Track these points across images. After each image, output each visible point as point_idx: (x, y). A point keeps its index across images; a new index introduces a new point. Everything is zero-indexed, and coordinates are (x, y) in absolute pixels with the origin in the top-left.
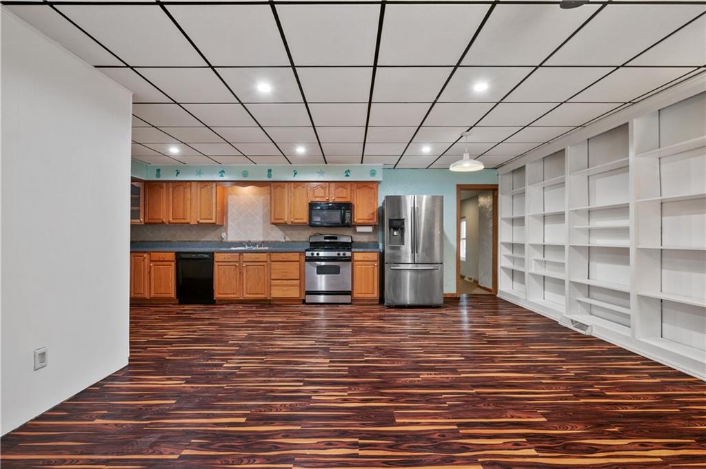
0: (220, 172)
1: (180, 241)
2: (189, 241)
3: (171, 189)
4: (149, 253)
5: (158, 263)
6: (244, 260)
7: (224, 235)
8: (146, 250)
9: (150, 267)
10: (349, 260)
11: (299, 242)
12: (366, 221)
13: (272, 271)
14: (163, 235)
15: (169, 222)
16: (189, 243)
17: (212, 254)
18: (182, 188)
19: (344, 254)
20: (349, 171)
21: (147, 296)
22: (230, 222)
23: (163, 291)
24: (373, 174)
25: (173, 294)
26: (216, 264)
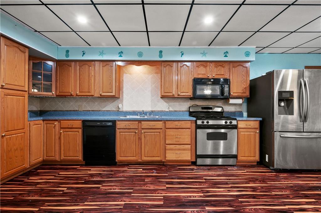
0: (119, 53)
1: (86, 111)
2: (93, 111)
3: (78, 67)
4: (59, 121)
5: (67, 130)
6: (143, 127)
7: (120, 106)
8: (57, 118)
9: (60, 133)
10: (235, 127)
11: (180, 111)
12: (240, 94)
13: (167, 137)
14: (71, 105)
15: (77, 95)
16: (92, 112)
17: (114, 122)
18: (87, 67)
19: (231, 123)
20: (227, 52)
21: (57, 158)
22: (125, 96)
23: (71, 154)
24: (247, 54)
25: (80, 158)
26: (118, 131)
